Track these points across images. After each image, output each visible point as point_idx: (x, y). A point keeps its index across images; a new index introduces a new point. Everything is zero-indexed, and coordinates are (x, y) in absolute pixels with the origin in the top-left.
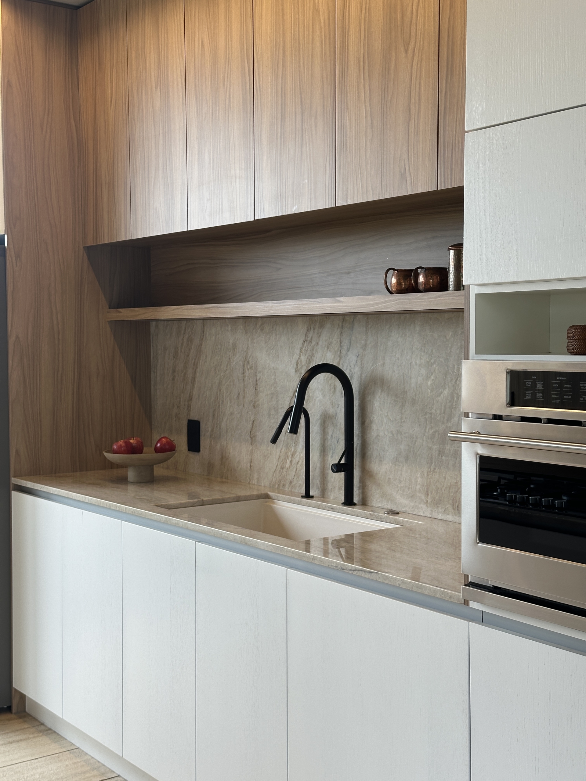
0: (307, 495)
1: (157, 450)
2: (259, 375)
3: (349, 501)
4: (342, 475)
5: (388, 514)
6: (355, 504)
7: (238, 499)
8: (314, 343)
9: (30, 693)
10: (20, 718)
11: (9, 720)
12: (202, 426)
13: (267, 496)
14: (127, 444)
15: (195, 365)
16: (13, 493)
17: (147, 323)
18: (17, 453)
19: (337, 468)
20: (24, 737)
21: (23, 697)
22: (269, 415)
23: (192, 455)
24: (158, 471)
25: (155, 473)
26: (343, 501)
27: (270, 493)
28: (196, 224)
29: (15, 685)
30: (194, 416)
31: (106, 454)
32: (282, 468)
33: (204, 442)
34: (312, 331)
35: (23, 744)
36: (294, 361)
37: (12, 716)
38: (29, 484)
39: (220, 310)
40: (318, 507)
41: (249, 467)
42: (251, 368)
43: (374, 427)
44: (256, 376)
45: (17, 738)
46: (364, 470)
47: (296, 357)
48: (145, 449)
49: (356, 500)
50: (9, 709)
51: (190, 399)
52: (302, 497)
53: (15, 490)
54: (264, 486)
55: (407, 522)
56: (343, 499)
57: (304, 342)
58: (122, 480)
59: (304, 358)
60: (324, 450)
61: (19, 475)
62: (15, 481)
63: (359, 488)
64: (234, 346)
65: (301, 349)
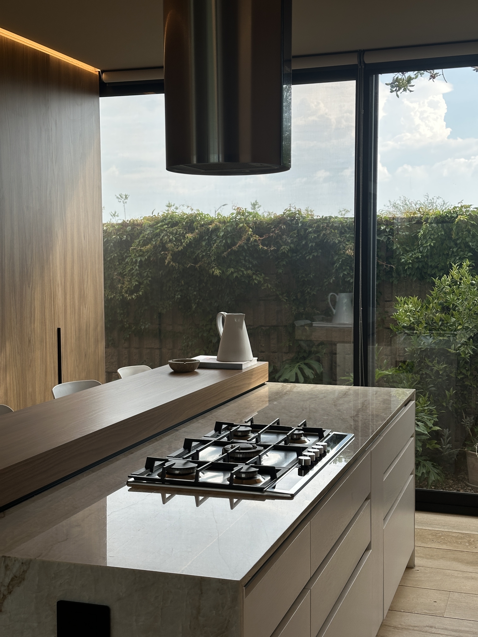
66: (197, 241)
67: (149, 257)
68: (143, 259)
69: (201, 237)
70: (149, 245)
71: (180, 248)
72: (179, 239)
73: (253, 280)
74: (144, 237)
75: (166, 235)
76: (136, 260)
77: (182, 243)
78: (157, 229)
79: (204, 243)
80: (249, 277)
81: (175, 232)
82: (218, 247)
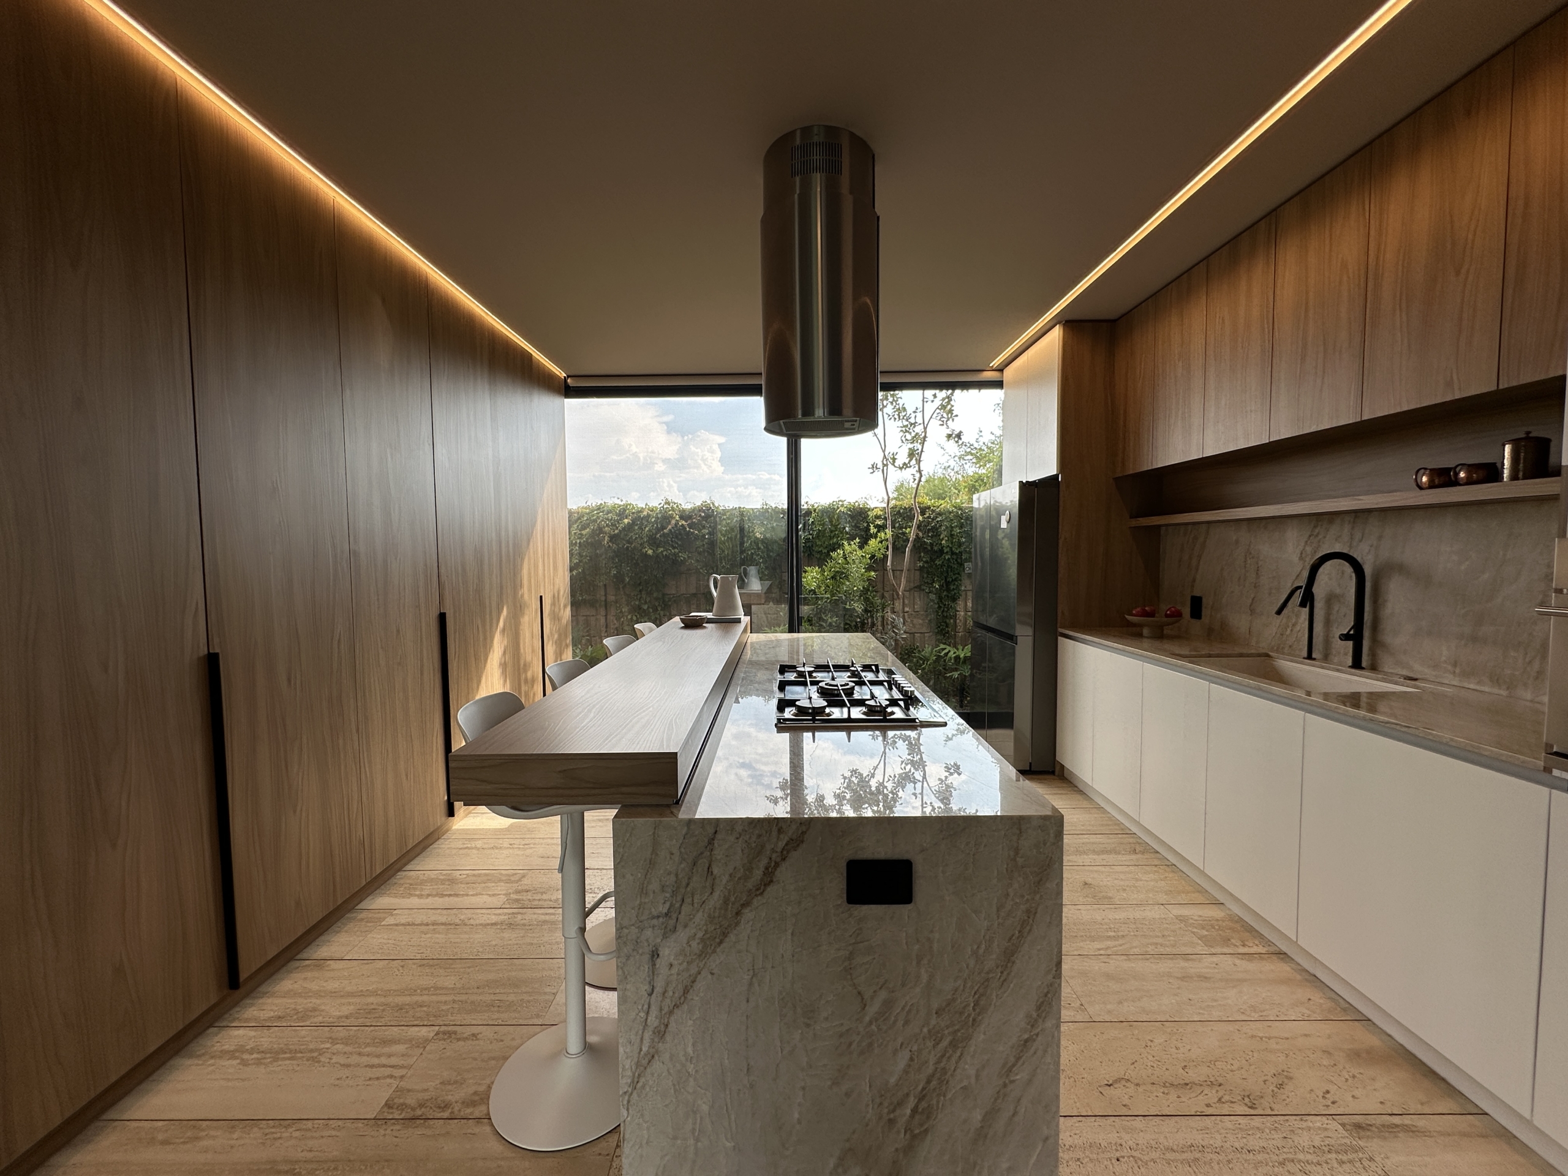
0: (1310, 657)
1: (1167, 616)
2: (1260, 563)
3: (1357, 664)
4: (1350, 644)
5: (1405, 679)
6: (1363, 668)
7: (1241, 655)
8: (1320, 537)
9: (1068, 765)
10: (1061, 779)
11: (1054, 779)
12: (1204, 600)
13: (1267, 655)
14: (1144, 610)
15: (1200, 557)
16: (1059, 638)
17: (1159, 526)
18: (1063, 613)
19: (1345, 637)
20: (1065, 792)
21: (1062, 767)
22: (1270, 594)
23: (1194, 621)
24: (1167, 631)
25: (1165, 632)
26: (1350, 664)
27: (1270, 653)
28: (1210, 452)
29: (1057, 758)
30: (1197, 594)
31: (1127, 617)
32: (1282, 635)
33: (1206, 612)
34: (1319, 528)
35: (1064, 797)
36: (1298, 552)
37: (1055, 777)
38: (1071, 633)
39: (1229, 514)
40: (1323, 668)
41: (1248, 632)
42: (1253, 558)
43: (1389, 605)
44: (1257, 564)
45: (1060, 792)
46: (1374, 640)
47: (1301, 548)
48: (1156, 615)
49: (1364, 664)
50: (1053, 773)
51: (1194, 581)
52: (1304, 658)
53: (1060, 636)
54: (1263, 647)
55: (1430, 688)
56: (1350, 662)
57: (1310, 536)
58: (1139, 635)
59: (1309, 549)
60: (1328, 623)
61: (1063, 627)
62: (1060, 630)
63: (1368, 655)
64: (1237, 542)
65: (1306, 542)
66: (630, 527)
67: (587, 539)
68: (582, 541)
69: (634, 521)
70: (588, 530)
71: (616, 532)
72: (613, 524)
73: (679, 557)
74: (581, 522)
75: (602, 521)
76: (576, 542)
77: (617, 528)
78: (593, 516)
79: (636, 528)
80: (675, 555)
81: (610, 518)
82: (650, 531)
